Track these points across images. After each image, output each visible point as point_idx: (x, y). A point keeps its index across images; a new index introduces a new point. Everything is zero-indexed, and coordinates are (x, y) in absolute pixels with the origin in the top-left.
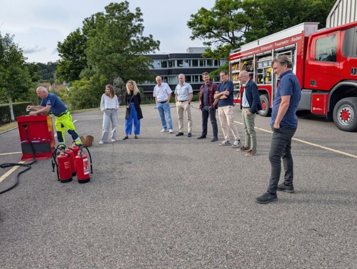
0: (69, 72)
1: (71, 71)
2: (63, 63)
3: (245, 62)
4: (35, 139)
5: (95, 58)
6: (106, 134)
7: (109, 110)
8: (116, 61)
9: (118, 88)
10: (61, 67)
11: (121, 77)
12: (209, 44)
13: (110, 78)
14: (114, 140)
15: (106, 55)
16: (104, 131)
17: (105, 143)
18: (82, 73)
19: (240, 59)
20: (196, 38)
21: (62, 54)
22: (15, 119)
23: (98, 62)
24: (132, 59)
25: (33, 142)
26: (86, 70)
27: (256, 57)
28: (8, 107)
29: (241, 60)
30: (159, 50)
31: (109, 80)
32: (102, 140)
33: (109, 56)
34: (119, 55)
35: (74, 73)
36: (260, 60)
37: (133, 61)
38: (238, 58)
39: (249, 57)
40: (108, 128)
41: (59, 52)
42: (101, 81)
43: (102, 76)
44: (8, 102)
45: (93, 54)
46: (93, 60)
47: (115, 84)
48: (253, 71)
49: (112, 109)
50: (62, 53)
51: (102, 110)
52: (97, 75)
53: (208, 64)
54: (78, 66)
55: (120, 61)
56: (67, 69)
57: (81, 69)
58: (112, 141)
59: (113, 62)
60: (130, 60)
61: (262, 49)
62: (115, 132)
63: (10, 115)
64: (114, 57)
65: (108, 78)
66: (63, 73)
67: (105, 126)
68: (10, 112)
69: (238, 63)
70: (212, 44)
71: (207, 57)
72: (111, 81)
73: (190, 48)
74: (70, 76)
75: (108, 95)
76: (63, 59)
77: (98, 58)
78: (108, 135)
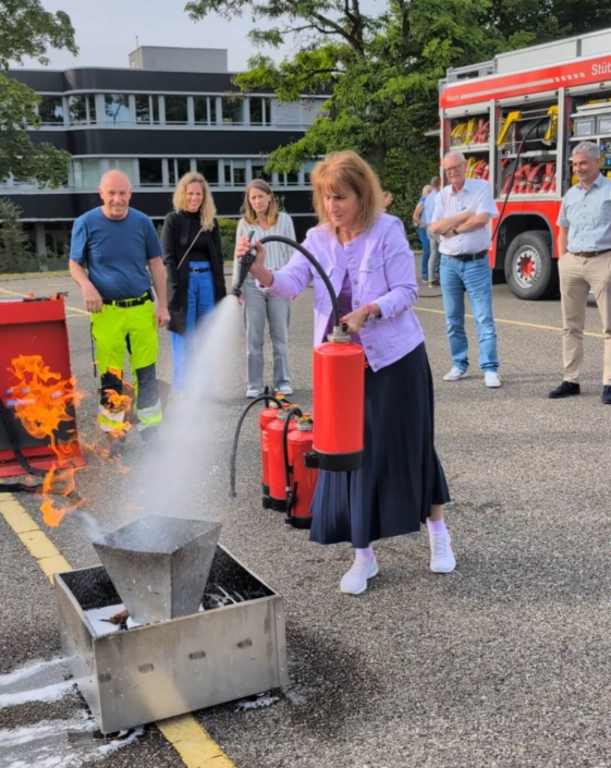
3: (514, 116)
12: (274, 38)
19: (491, 104)
20: (210, 13)
27: (567, 97)
29: (498, 108)
30: (75, 52)
36: (582, 110)
38: (486, 98)
39: (533, 97)
48: (554, 147)
53: (225, 116)
61: (596, 70)
69: (485, 117)
70: (287, 38)
71: (256, 90)
73: (146, 50)
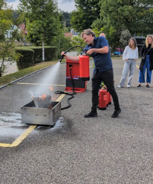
0: (81, 22)
1: (84, 21)
2: (77, 14)
4: (75, 76)
5: (108, 10)
6: (124, 80)
7: (130, 60)
8: (127, 13)
9: (125, 39)
10: (75, 17)
11: (128, 29)
13: (119, 30)
14: (129, 86)
15: (119, 7)
16: (123, 78)
17: (122, 87)
18: (94, 24)
21: (78, 5)
22: (45, 59)
23: (110, 14)
24: (142, 12)
25: (74, 78)
26: (98, 21)
28: (41, 49)
31: (117, 32)
32: (120, 84)
33: (121, 8)
34: (130, 7)
35: (86, 23)
37: (142, 14)
40: (126, 75)
41: (76, 3)
42: (110, 32)
43: (112, 28)
44: (42, 46)
45: (106, 6)
46: (105, 11)
47: (123, 35)
49: (133, 59)
50: (78, 3)
51: (124, 59)
52: (108, 26)
54: (90, 16)
55: (130, 13)
56: (80, 19)
57: (93, 19)
58: (128, 86)
59: (124, 15)
60: (140, 13)
62: (131, 79)
63: (41, 56)
64: (126, 9)
65: (117, 30)
66: (76, 23)
67: (124, 73)
68: (42, 53)
72: (119, 32)
74: (82, 25)
75: (131, 46)
76: (78, 9)
77: (110, 10)
78: (125, 81)
